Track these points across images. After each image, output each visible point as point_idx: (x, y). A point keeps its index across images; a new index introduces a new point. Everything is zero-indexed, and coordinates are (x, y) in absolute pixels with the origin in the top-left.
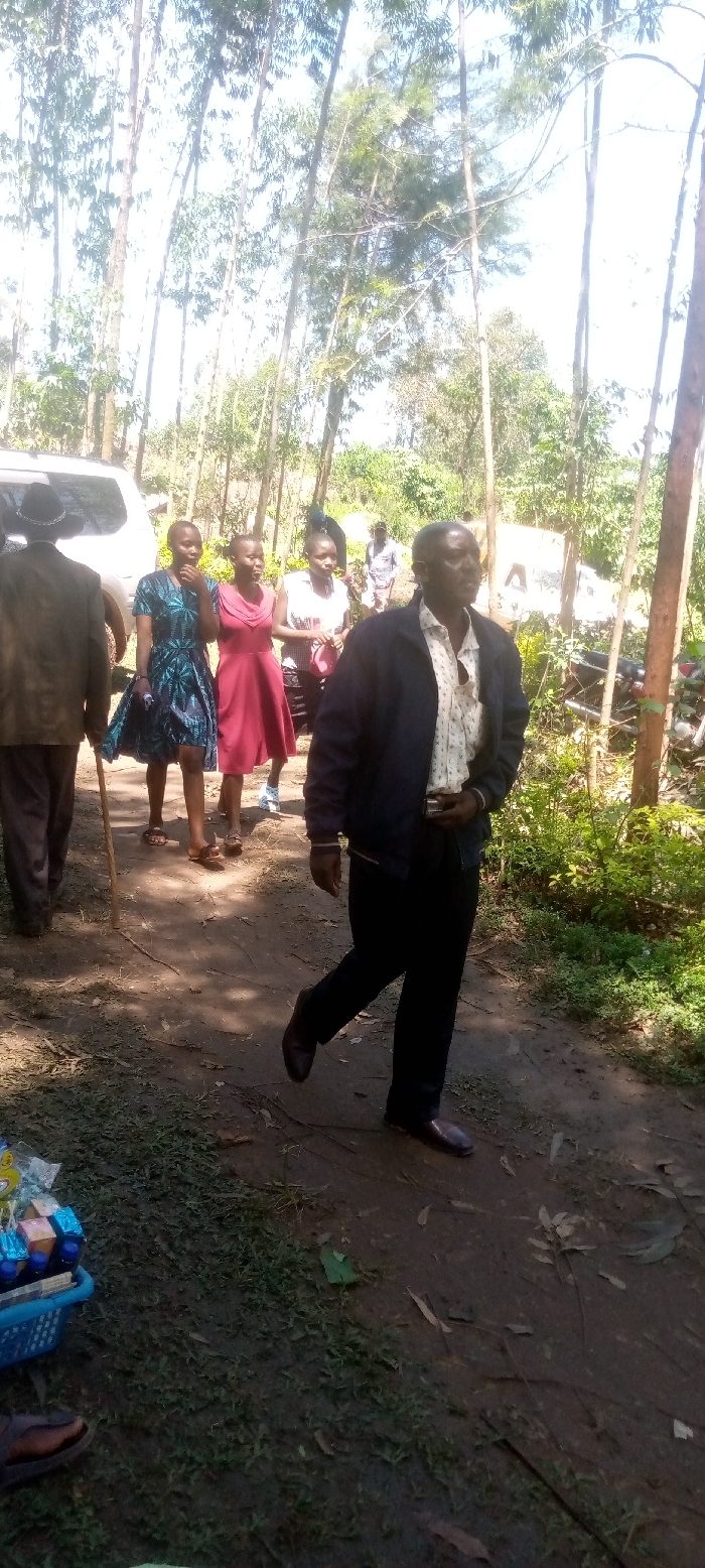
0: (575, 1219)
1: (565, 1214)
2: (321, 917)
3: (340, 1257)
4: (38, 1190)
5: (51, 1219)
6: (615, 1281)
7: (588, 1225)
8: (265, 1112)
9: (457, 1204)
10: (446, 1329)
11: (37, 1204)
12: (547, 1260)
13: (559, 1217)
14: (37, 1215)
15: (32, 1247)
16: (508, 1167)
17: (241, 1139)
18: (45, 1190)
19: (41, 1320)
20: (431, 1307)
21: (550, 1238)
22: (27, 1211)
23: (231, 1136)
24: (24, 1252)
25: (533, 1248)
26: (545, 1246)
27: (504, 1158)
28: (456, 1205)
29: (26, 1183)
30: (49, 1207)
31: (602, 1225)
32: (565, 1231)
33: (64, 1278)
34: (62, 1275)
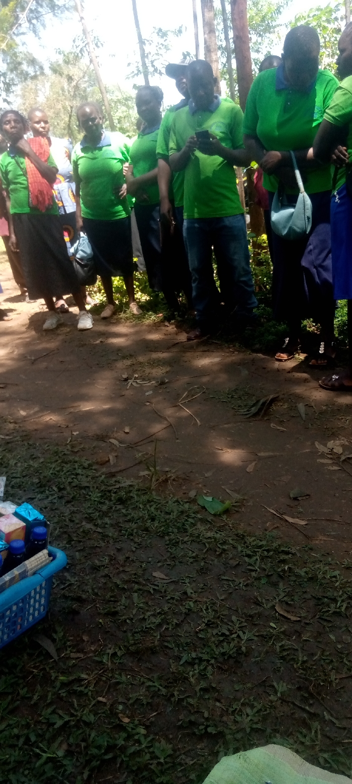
1: (332, 442)
3: (210, 499)
7: (346, 443)
10: (302, 523)
12: (335, 468)
13: (330, 444)
15: (8, 538)
16: (279, 428)
19: (32, 594)
21: (331, 456)
25: (323, 464)
26: (330, 462)
27: (272, 424)
30: (9, 508)
32: (339, 450)
33: (43, 555)
34: (40, 554)
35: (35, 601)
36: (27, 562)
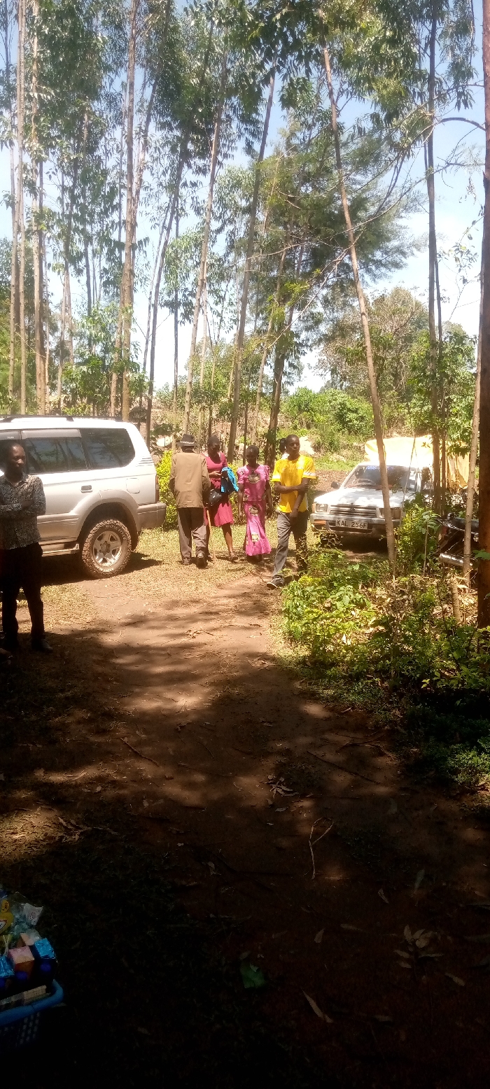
0: (430, 934)
1: (422, 931)
2: (262, 719)
3: (255, 969)
4: (26, 927)
5: (33, 948)
6: (456, 980)
7: (439, 938)
8: (212, 865)
9: (345, 926)
10: (329, 1020)
11: (24, 936)
12: (408, 966)
13: (417, 934)
14: (24, 945)
15: (18, 968)
16: (384, 898)
17: (192, 884)
18: (31, 927)
19: (26, 1021)
20: (319, 1005)
21: (411, 949)
22: (17, 943)
23: (184, 883)
24: (11, 972)
25: (398, 957)
26: (405, 955)
27: (381, 892)
28: (343, 927)
29: (18, 923)
30: (32, 938)
31: (449, 938)
32: (421, 943)
33: (40, 990)
34: (39, 988)
35: (28, 1028)
36: (25, 993)
